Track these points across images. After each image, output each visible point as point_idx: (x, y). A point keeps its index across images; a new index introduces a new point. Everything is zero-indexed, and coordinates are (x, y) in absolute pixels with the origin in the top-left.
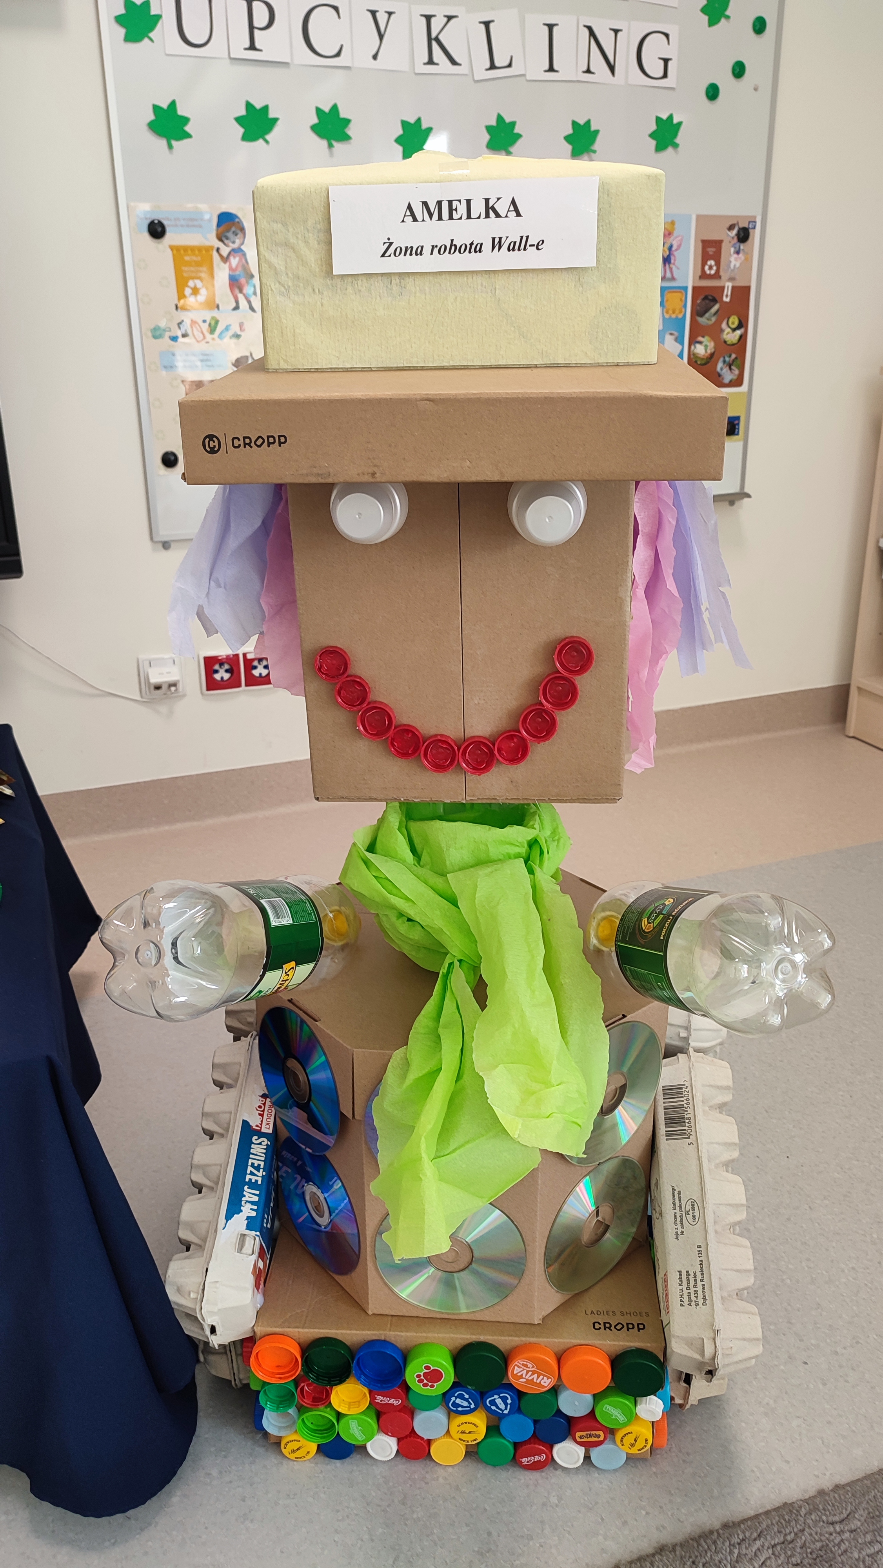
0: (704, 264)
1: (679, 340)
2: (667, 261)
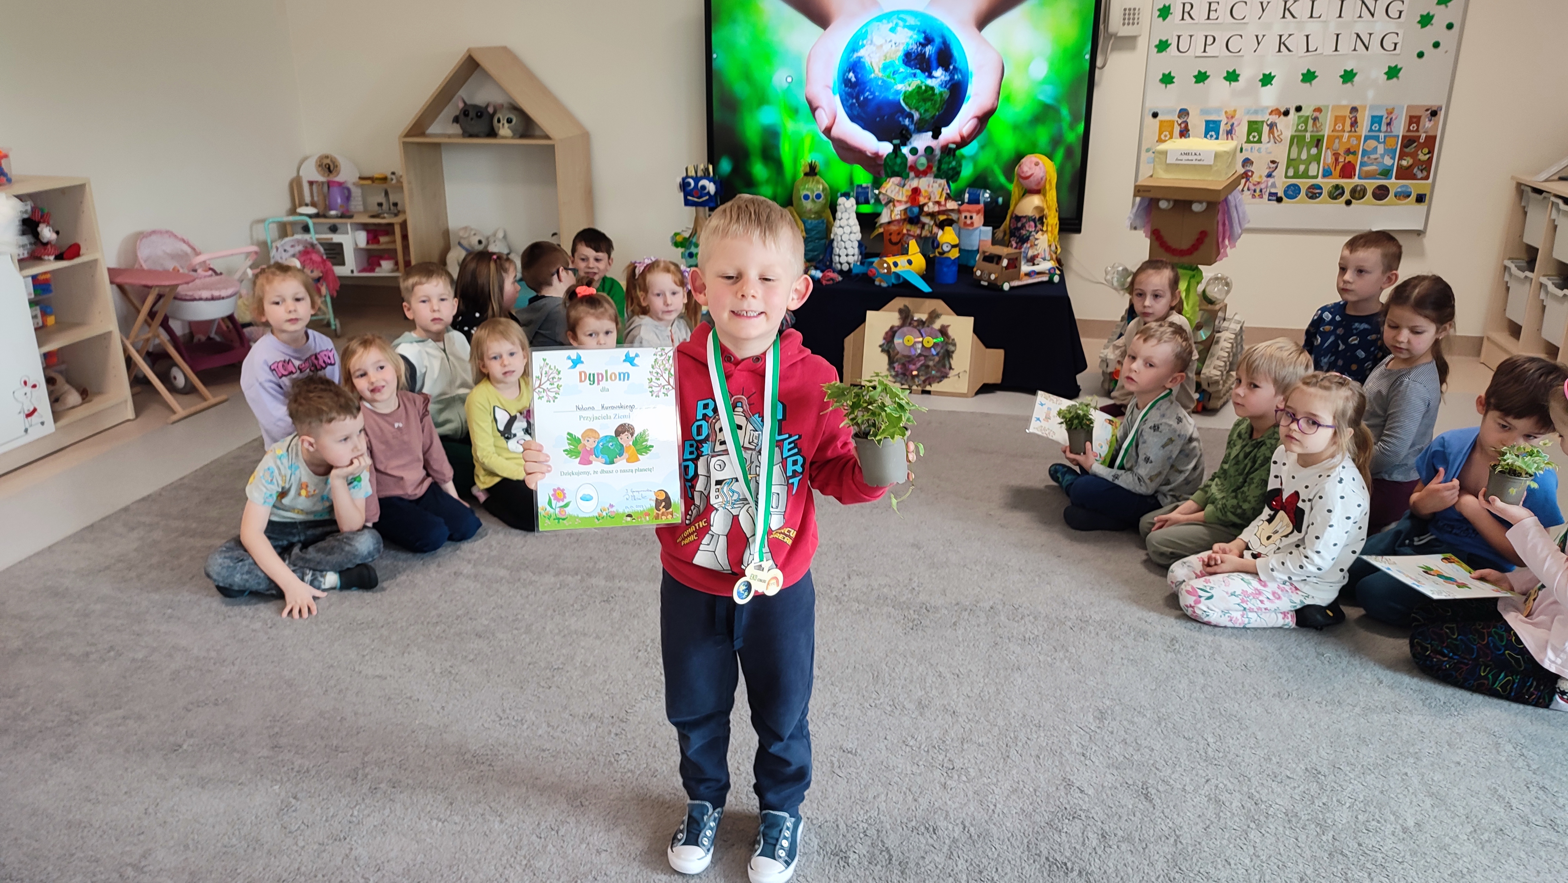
0: (1410, 126)
1: (1393, 158)
2: (1389, 124)
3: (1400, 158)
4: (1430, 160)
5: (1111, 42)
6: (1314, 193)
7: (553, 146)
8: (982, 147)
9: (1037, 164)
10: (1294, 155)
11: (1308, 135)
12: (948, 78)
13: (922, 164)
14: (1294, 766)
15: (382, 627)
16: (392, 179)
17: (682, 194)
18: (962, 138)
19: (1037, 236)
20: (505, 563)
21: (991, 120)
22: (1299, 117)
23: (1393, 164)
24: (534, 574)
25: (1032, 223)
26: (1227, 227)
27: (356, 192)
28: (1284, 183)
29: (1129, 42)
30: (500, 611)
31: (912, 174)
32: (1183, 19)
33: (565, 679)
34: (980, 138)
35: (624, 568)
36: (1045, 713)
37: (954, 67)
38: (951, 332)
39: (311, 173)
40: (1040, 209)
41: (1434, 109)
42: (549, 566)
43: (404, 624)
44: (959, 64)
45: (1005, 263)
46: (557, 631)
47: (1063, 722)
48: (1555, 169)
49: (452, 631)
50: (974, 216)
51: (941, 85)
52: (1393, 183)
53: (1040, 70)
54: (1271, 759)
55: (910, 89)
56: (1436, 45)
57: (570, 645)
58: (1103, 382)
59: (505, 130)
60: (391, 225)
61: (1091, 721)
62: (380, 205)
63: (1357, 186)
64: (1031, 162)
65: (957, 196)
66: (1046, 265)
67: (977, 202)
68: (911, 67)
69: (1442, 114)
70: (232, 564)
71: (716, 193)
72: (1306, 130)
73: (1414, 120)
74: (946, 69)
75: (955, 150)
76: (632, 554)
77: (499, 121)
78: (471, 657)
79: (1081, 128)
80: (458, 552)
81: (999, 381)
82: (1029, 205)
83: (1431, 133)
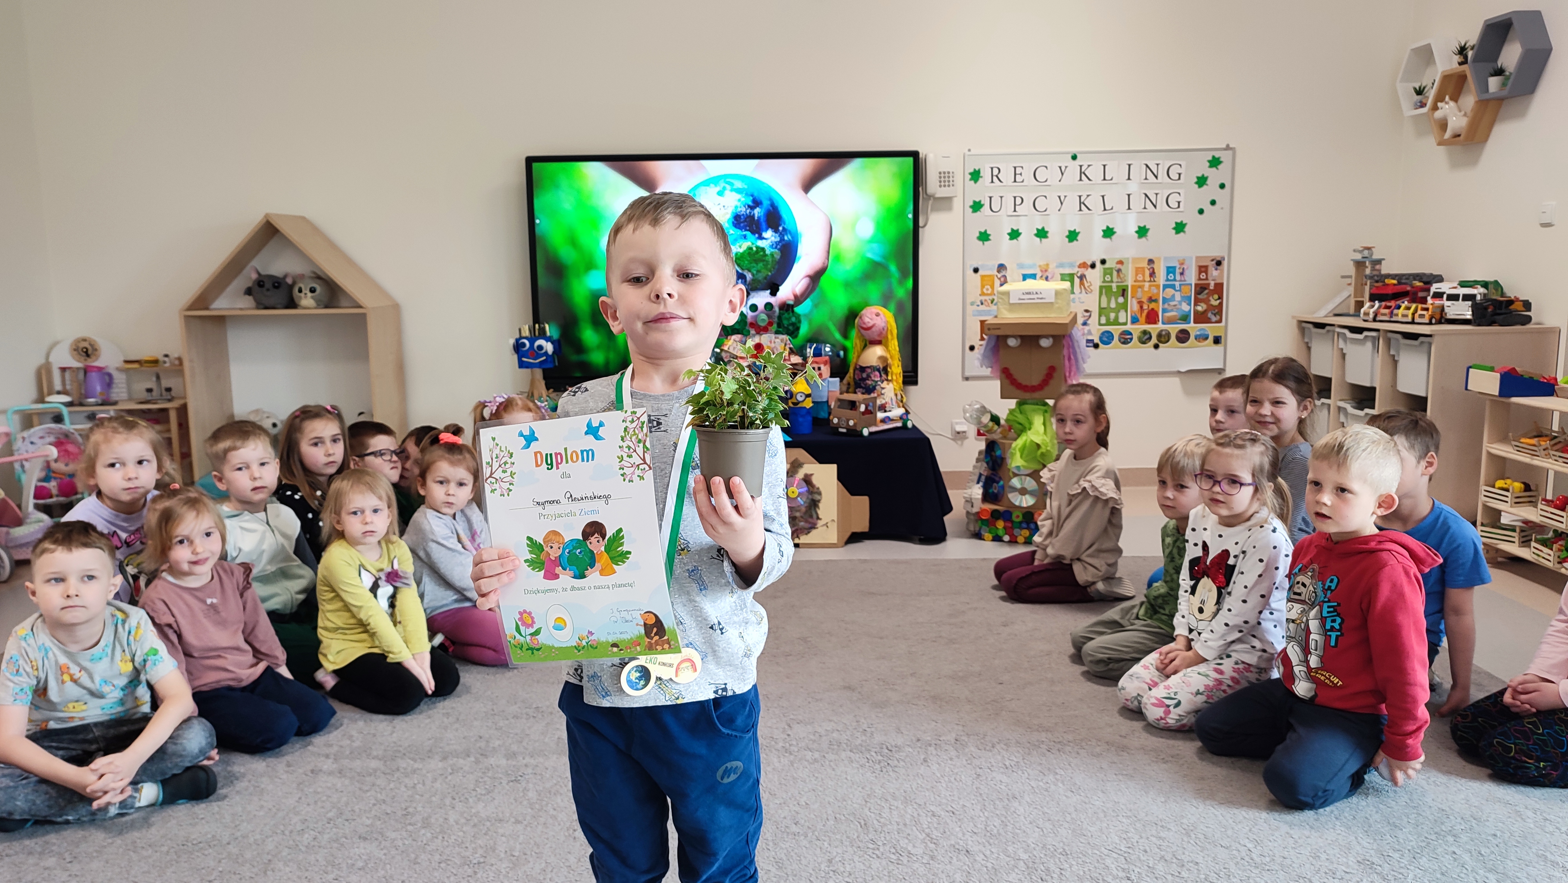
0: (1200, 274)
1: (1189, 304)
2: (1182, 274)
3: (1196, 305)
4: (1221, 304)
5: (931, 202)
6: (1126, 338)
7: (364, 316)
8: (816, 305)
9: (878, 315)
10: (1104, 305)
11: (1114, 285)
12: (778, 239)
13: (763, 320)
14: (1345, 860)
15: (229, 844)
16: (165, 362)
17: (516, 356)
18: (796, 296)
19: (883, 385)
20: (375, 753)
21: (824, 279)
22: (1104, 269)
23: (1190, 311)
24: (415, 760)
25: (877, 373)
26: (1073, 361)
27: (120, 379)
28: (1099, 330)
29: (945, 203)
30: (384, 807)
31: (753, 332)
32: (992, 182)
33: (491, 874)
34: (812, 296)
35: (524, 744)
36: (1064, 840)
37: (784, 228)
38: (815, 480)
39: (64, 357)
40: (883, 359)
41: (1219, 259)
42: (430, 751)
43: (258, 837)
44: (788, 225)
45: (863, 408)
46: (463, 821)
47: (1088, 846)
48: (1330, 307)
49: (326, 837)
50: (822, 366)
51: (772, 246)
52: (1192, 327)
53: (867, 229)
54: (1319, 857)
55: (741, 251)
56: (1213, 203)
57: (485, 834)
58: (968, 524)
59: (307, 301)
60: (165, 411)
61: (1118, 842)
62: (150, 390)
63: (1162, 331)
64: (871, 313)
65: (799, 351)
66: (898, 412)
67: (820, 355)
68: (741, 228)
69: (1225, 263)
70: (12, 784)
71: (554, 353)
72: (1112, 281)
73: (1203, 269)
74: (776, 230)
75: (792, 307)
76: (529, 728)
77: (300, 291)
78: (360, 864)
79: (910, 283)
80: (310, 748)
81: (866, 529)
82: (874, 355)
83: (1218, 281)
